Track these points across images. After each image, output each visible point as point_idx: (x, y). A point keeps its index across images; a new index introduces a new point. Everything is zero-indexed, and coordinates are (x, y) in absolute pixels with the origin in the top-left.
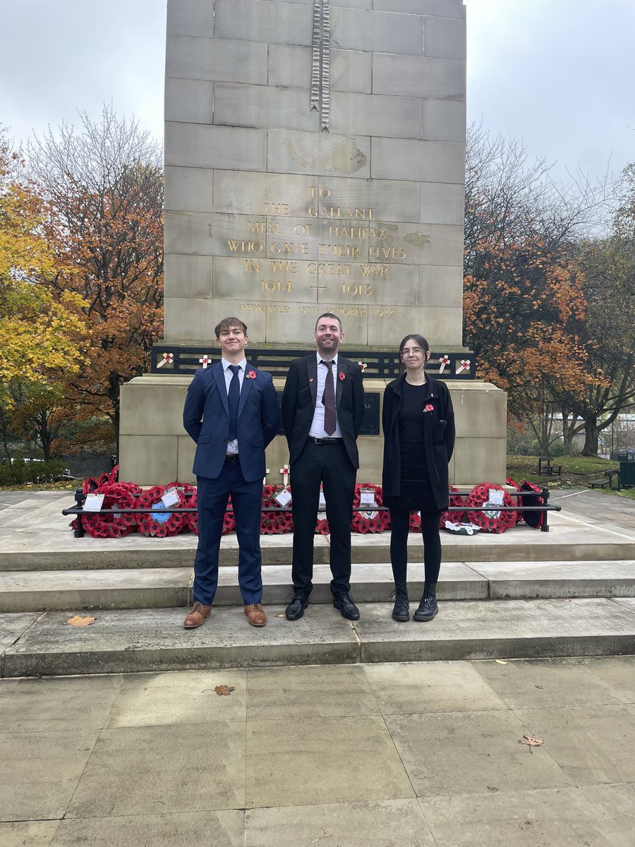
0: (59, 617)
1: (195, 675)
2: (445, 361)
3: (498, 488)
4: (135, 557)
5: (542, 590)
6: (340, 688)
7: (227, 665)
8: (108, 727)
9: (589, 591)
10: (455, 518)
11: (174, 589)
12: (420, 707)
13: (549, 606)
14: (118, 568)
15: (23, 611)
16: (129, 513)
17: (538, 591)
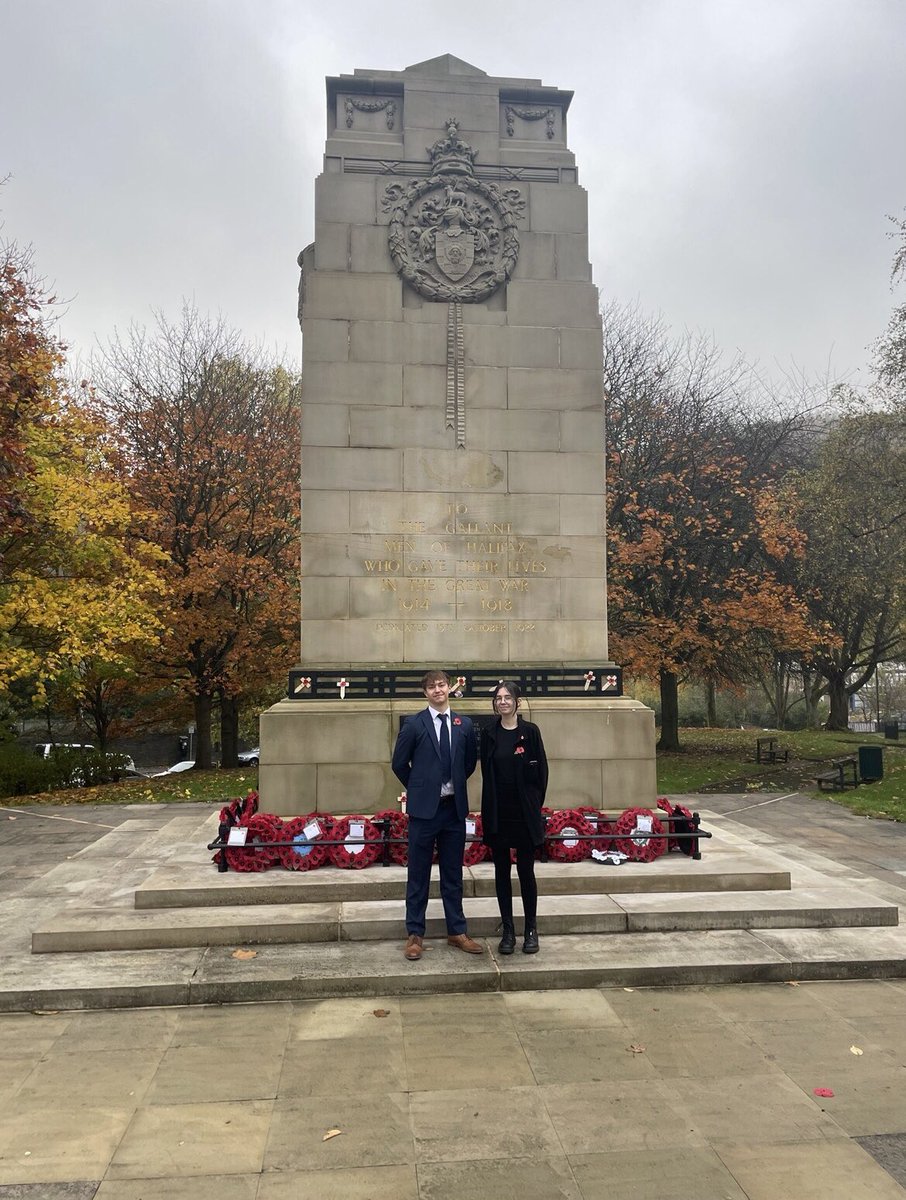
0: (223, 951)
1: (354, 1002)
2: (590, 677)
3: (646, 813)
4: (283, 892)
5: (680, 923)
6: (483, 1011)
7: (381, 994)
8: (292, 1041)
9: (726, 922)
10: (604, 846)
11: (326, 924)
12: (550, 1026)
13: (684, 938)
14: (268, 904)
15: (188, 947)
16: (272, 847)
17: (676, 923)
